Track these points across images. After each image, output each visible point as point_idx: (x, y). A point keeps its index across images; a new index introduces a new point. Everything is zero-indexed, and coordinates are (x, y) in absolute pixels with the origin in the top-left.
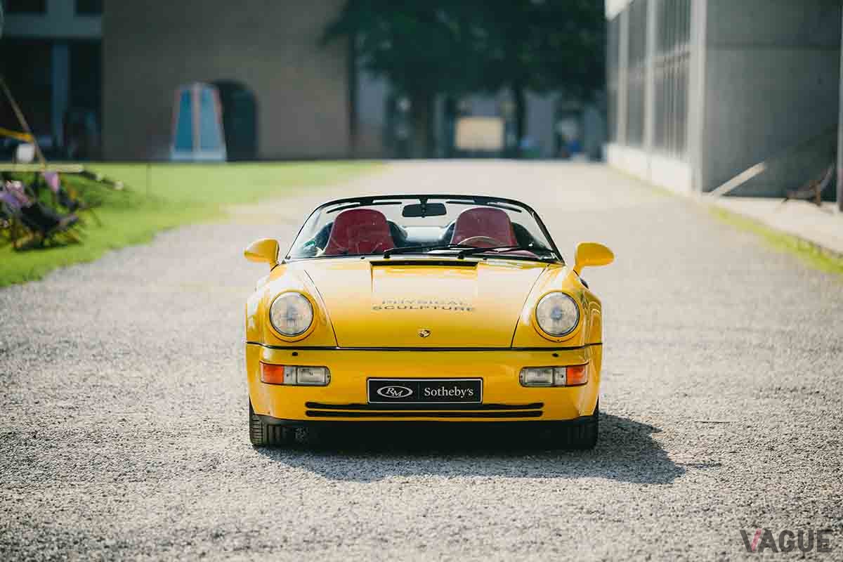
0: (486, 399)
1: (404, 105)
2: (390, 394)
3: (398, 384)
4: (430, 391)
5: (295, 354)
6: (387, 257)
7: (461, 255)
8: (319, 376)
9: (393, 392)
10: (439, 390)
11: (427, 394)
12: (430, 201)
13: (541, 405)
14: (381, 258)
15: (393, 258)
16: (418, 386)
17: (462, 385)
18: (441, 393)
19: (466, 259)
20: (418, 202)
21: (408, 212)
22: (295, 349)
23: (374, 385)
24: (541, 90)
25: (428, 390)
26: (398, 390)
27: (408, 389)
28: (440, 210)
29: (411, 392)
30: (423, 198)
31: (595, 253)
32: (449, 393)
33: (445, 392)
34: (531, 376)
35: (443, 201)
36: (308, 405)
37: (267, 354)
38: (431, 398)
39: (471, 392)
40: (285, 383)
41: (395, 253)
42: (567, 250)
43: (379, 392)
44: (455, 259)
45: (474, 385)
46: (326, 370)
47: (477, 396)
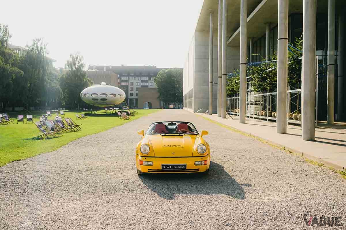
0: (187, 168)
1: (165, 104)
2: (166, 167)
3: (168, 165)
5: (146, 158)
6: (165, 134)
7: (180, 134)
8: (150, 163)
12: (173, 123)
13: (198, 169)
14: (164, 135)
15: (166, 134)
16: (173, 166)
17: (182, 165)
19: (181, 135)
20: (171, 123)
21: (169, 125)
22: (146, 157)
23: (163, 165)
24: (177, 102)
26: (168, 167)
28: (175, 124)
29: (171, 167)
30: (172, 122)
31: (205, 133)
32: (179, 167)
34: (197, 163)
35: (176, 123)
36: (149, 169)
37: (140, 158)
38: (175, 168)
39: (184, 167)
40: (143, 165)
41: (167, 133)
42: (200, 132)
43: (164, 167)
44: (178, 135)
45: (185, 166)
46: (152, 162)
47: (185, 168)
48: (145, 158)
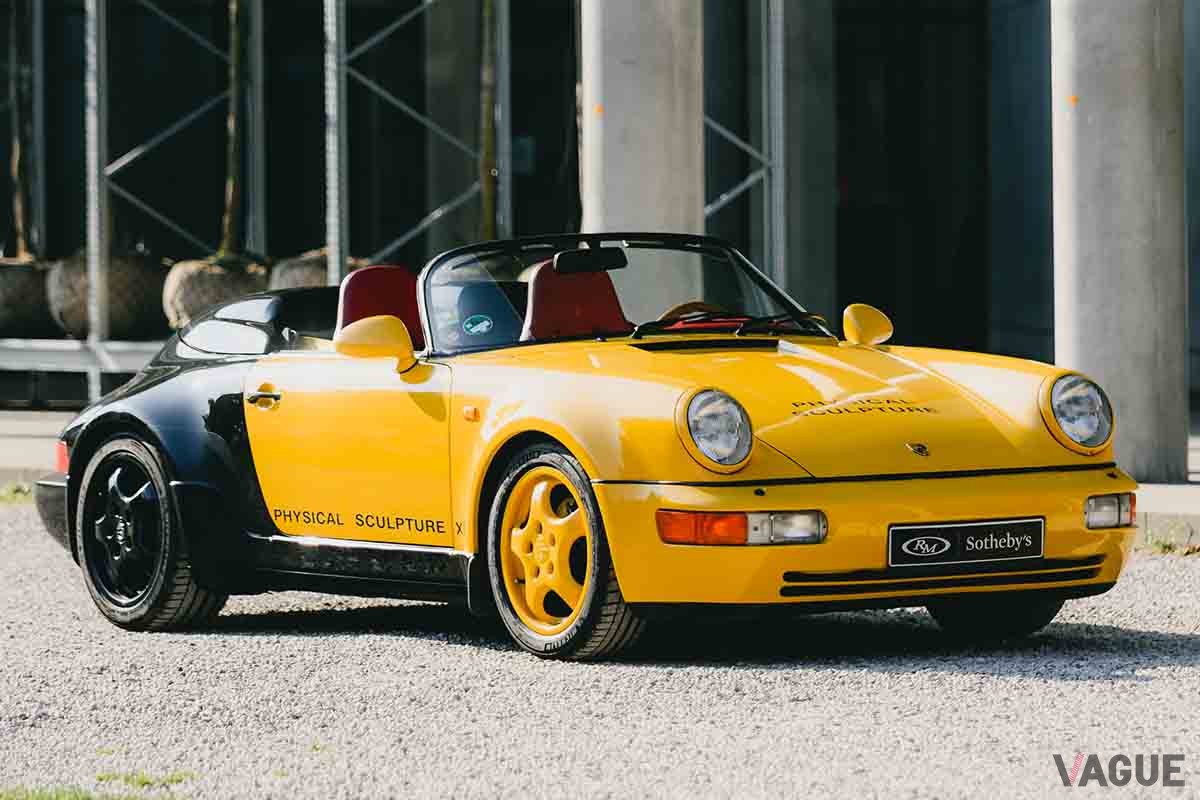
0: (1045, 550)
2: (920, 551)
3: (930, 532)
4: (974, 543)
5: (759, 493)
6: (637, 337)
7: (741, 331)
9: (924, 546)
10: (986, 540)
11: (970, 546)
14: (633, 340)
16: (958, 534)
17: (1017, 530)
18: (989, 543)
19: (750, 336)
22: (759, 485)
23: (899, 535)
25: (971, 540)
26: (930, 543)
27: (943, 540)
29: (948, 545)
32: (999, 544)
33: (994, 543)
36: (788, 576)
38: (975, 554)
39: (1029, 541)
40: (750, 541)
43: (904, 547)
44: (735, 336)
45: (1033, 529)
46: (818, 515)
47: (1036, 547)
48: (756, 488)
